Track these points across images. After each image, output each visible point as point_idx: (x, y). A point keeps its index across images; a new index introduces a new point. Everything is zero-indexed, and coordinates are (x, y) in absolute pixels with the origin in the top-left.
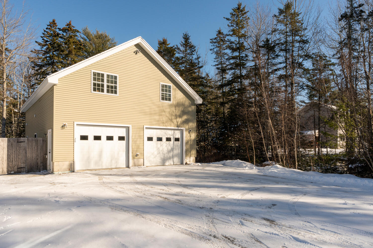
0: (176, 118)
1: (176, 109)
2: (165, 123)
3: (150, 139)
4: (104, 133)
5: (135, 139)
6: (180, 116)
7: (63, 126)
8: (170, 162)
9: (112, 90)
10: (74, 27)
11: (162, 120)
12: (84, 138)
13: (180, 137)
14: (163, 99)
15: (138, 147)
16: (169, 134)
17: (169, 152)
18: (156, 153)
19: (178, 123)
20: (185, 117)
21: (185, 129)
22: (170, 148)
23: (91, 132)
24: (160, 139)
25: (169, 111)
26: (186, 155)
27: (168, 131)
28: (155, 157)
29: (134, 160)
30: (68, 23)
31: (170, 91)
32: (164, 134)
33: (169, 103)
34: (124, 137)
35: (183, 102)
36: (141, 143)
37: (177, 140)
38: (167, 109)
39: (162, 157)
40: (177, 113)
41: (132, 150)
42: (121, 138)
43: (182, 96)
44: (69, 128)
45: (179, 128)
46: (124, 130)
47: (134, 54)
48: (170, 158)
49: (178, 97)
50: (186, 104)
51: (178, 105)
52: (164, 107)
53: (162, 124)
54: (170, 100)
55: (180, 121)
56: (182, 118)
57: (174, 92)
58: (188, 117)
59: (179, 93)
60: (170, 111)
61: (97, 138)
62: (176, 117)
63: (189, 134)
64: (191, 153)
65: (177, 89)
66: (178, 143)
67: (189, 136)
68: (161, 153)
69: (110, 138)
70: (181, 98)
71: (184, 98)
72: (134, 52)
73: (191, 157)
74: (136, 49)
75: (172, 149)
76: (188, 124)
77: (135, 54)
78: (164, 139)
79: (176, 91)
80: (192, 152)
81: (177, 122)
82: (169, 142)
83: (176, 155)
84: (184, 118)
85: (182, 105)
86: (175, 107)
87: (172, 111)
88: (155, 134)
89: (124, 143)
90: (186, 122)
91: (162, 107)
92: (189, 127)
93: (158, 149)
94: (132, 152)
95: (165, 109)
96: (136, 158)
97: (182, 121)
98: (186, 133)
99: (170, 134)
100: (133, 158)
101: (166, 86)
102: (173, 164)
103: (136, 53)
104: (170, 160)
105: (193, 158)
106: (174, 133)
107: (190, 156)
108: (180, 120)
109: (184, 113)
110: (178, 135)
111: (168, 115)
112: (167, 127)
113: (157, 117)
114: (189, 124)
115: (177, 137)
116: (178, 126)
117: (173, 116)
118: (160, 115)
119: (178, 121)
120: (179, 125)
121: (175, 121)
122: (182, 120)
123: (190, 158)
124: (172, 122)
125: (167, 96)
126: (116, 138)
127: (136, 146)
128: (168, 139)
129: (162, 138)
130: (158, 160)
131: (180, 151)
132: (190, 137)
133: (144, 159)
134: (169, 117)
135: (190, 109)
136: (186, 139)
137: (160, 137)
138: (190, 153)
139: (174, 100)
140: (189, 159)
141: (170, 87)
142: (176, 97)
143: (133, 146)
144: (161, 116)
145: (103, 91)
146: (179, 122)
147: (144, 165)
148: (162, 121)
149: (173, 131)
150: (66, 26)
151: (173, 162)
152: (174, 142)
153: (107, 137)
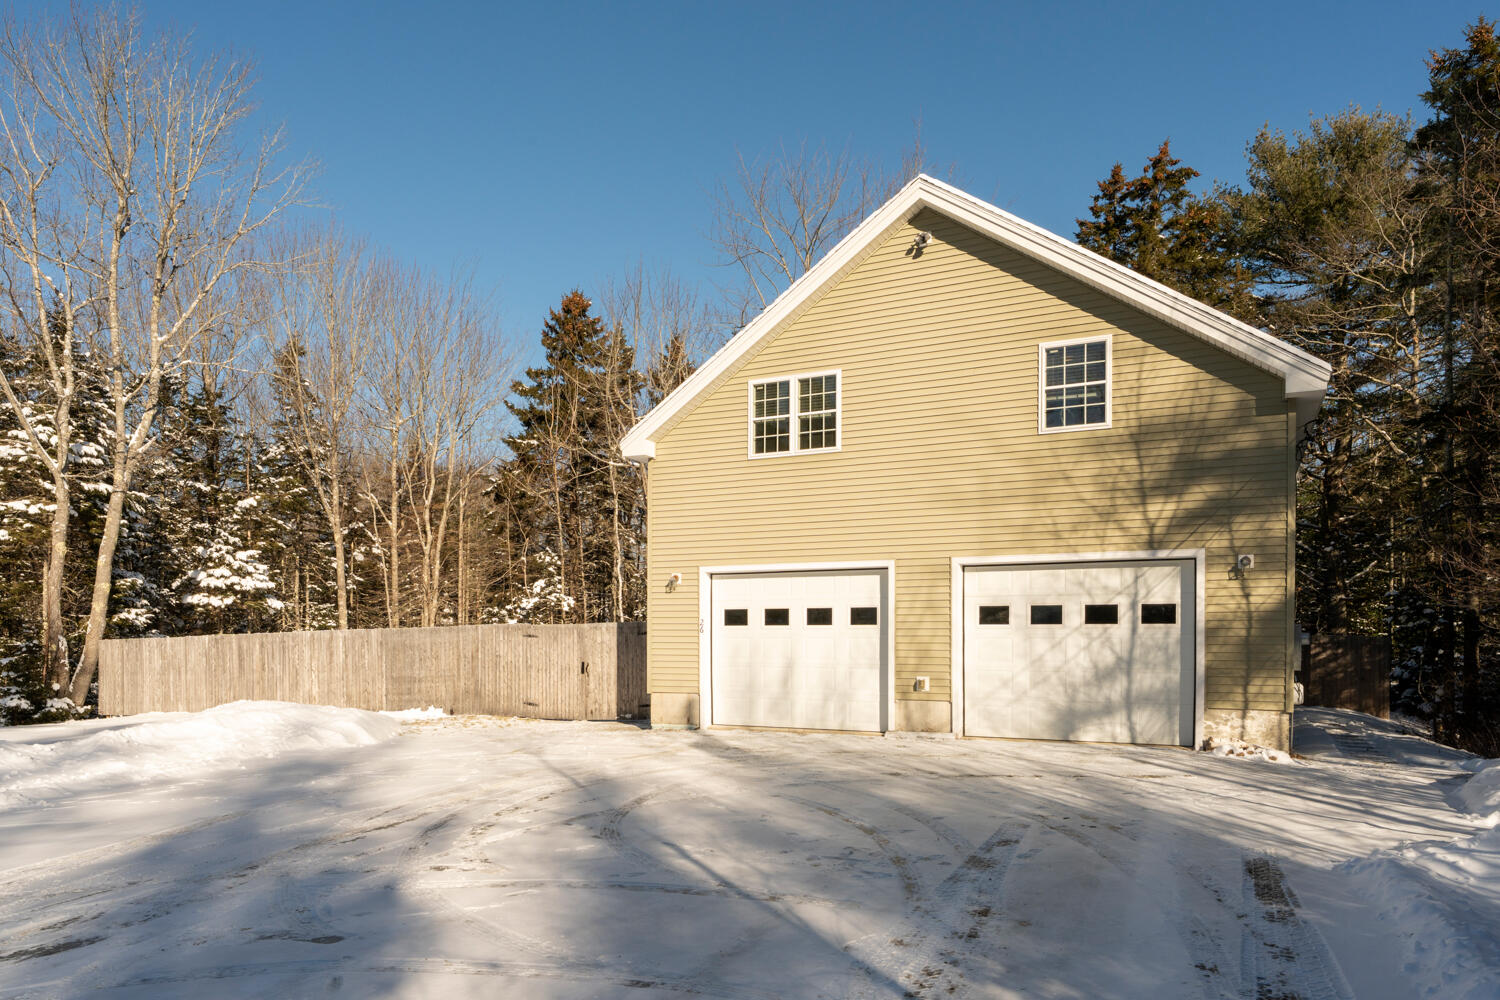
0: (1136, 500)
1: (1143, 453)
2: (1066, 535)
3: (994, 615)
4: (798, 597)
5: (912, 619)
6: (1168, 488)
7: (671, 585)
8: (1108, 728)
9: (819, 433)
11: (1049, 521)
12: (736, 618)
13: (1177, 600)
14: (1053, 419)
15: (924, 655)
16: (1105, 588)
17: (1102, 676)
18: (1024, 679)
19: (1152, 527)
20: (1197, 496)
21: (1201, 555)
22: (1108, 658)
23: (757, 598)
24: (1047, 615)
25: (1096, 472)
26: (1214, 697)
27: (1094, 571)
28: (1017, 700)
29: (906, 707)
31: (1099, 372)
32: (1073, 593)
33: (1100, 434)
34: (874, 609)
35: (1196, 409)
36: (940, 633)
37: (1158, 614)
38: (1079, 466)
39: (1061, 701)
40: (1145, 476)
41: (897, 664)
42: (862, 616)
43: (1191, 378)
44: (685, 589)
45: (1163, 554)
46: (874, 580)
47: (910, 259)
48: (1108, 710)
49: (1156, 389)
50: (1212, 416)
52: (1063, 459)
53: (1052, 543)
54: (1098, 415)
55: (1167, 514)
56: (1187, 497)
57: (1136, 368)
58: (1228, 486)
59: (1166, 364)
60: (1105, 471)
61: (777, 617)
62: (1144, 493)
63: (1235, 584)
64: (1252, 689)
65: (1153, 349)
66: (1167, 634)
67: (1239, 592)
68: (1054, 679)
69: (819, 617)
70: (1180, 387)
71: (1201, 385)
72: (909, 252)
73: (1252, 713)
74: (912, 234)
75: (1126, 664)
76: (1229, 524)
77: (915, 257)
78: (1074, 615)
79: (1147, 359)
80: (1258, 682)
81: (1147, 519)
82: (1106, 630)
83: (1148, 700)
84: (1201, 497)
85: (1187, 428)
86: (1137, 443)
87: (1115, 471)
88: (1018, 591)
89: (871, 631)
90: (1215, 514)
91: (1051, 460)
92: (1238, 543)
93: (1036, 663)
94: (898, 673)
95: (1070, 466)
96: (915, 695)
97: (1180, 514)
98: (1214, 576)
99: (1109, 587)
100: (903, 696)
101: (1075, 351)
102: (1128, 740)
103: (917, 251)
104: (1106, 720)
105: (1274, 717)
106: (1137, 578)
107: (1241, 705)
108: (1162, 509)
109: (1186, 471)
110: (1163, 588)
111: (1088, 492)
112: (1076, 552)
113: (1018, 513)
114: (1235, 527)
115: (1158, 599)
116: (1152, 544)
117: (1119, 494)
118: (1038, 499)
119: (1152, 515)
120: (1156, 538)
121: (1134, 520)
122: (1184, 506)
123: (1244, 717)
124: (1111, 525)
126: (842, 616)
127: (914, 647)
128: (1101, 614)
129: (1060, 607)
130: (1035, 715)
131: (1176, 677)
132: (1247, 596)
133: (951, 703)
134: (1095, 503)
135: (1246, 439)
136: (1212, 609)
137: (1050, 602)
138: (1240, 690)
139: (1134, 408)
140: (1238, 722)
141: (1098, 350)
142: (1143, 391)
143: (901, 647)
144: (1041, 506)
145: (785, 446)
146: (1160, 523)
147: (951, 731)
148: (1051, 528)
149: (1128, 573)
151: (1132, 729)
152: (1134, 630)
153: (811, 612)
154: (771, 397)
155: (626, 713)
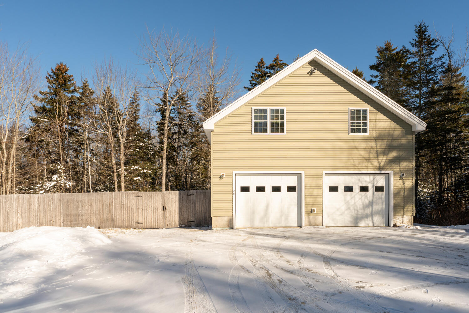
0: (376, 156)
1: (377, 143)
2: (357, 165)
3: (333, 189)
4: (269, 182)
5: (310, 190)
6: (384, 153)
7: (221, 177)
8: (367, 222)
9: (278, 127)
10: (281, 61)
11: (352, 161)
12: (245, 189)
13: (384, 185)
14: (353, 131)
15: (315, 200)
16: (366, 181)
17: (365, 207)
18: (343, 208)
19: (380, 164)
20: (394, 154)
21: (393, 172)
22: (367, 202)
23: (253, 182)
24: (349, 189)
25: (364, 147)
26: (396, 212)
27: (363, 176)
28: (341, 215)
29: (309, 218)
30: (275, 57)
31: (365, 118)
32: (356, 182)
33: (365, 136)
34: (295, 187)
35: (390, 132)
36: (319, 194)
37: (379, 189)
38: (360, 145)
39: (354, 214)
40: (378, 149)
41: (305, 205)
42: (291, 189)
43: (389, 123)
44: (227, 179)
45: (383, 172)
46: (296, 177)
47: (308, 75)
48: (367, 216)
49: (380, 125)
50: (395, 134)
51: (379, 137)
52: (356, 143)
53: (353, 168)
54: (365, 131)
55: (384, 161)
56: (389, 156)
57: (375, 118)
58: (399, 154)
59: (383, 118)
60: (367, 147)
61: (261, 189)
62: (378, 154)
63: (401, 181)
64: (405, 210)
65: (379, 113)
66: (382, 195)
67: (402, 183)
68: (352, 208)
69: (276, 189)
70: (386, 125)
71: (392, 125)
72: (308, 73)
73: (405, 216)
74: (311, 68)
75: (371, 204)
76: (399, 164)
77: (310, 75)
78: (357, 189)
79: (377, 116)
80: (406, 208)
81: (379, 162)
82: (366, 193)
83: (378, 213)
84: (392, 156)
85: (389, 135)
86: (375, 140)
87: (370, 147)
88: (341, 182)
89: (295, 194)
90: (396, 161)
91: (352, 143)
92: (401, 170)
93: (347, 203)
94: (306, 207)
95: (357, 145)
96: (312, 214)
97: (387, 161)
98: (396, 179)
99: (367, 181)
100: (308, 215)
101: (359, 111)
102: (372, 225)
103: (311, 73)
104: (366, 220)
105: (410, 217)
106: (374, 179)
107: (403, 214)
108: (383, 159)
109: (390, 148)
110: (381, 181)
111: (362, 152)
112: (360, 170)
113: (344, 158)
114: (401, 165)
115: (379, 185)
116: (380, 169)
117: (371, 154)
118: (350, 154)
119: (380, 161)
120: (381, 167)
121: (375, 162)
122: (388, 158)
123: (403, 217)
124: (369, 163)
125: (360, 126)
126: (284, 189)
127: (311, 199)
128: (364, 189)
129: (352, 187)
130: (347, 218)
131: (384, 206)
132: (404, 184)
133: (323, 217)
134: (365, 156)
135: (404, 141)
136: (395, 188)
137: (350, 185)
138: (402, 210)
139: (374, 130)
140: (402, 219)
141: (365, 111)
142: (377, 125)
143: (307, 199)
144: (350, 156)
145: (266, 131)
146: (382, 163)
147: (323, 225)
148: (353, 163)
149: (372, 177)
150: (273, 62)
151: (373, 222)
152: (373, 193)
153: (273, 187)
154: (260, 114)
155: (182, 225)
